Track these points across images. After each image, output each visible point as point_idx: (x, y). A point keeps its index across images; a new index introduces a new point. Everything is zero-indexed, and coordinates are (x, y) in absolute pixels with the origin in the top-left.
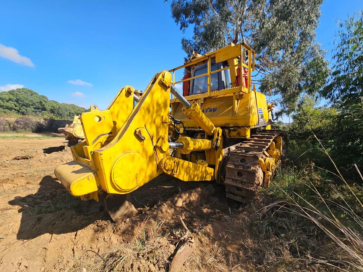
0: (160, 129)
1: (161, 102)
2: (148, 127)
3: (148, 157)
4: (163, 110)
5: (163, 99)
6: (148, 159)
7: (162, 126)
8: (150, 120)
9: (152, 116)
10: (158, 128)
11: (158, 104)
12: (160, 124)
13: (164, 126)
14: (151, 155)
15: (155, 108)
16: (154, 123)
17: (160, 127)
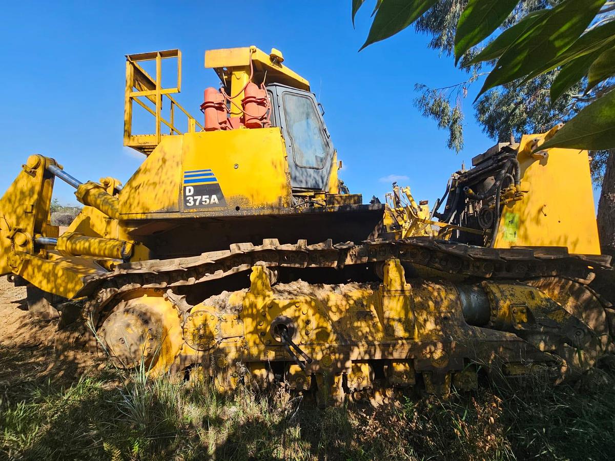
0: (21, 219)
1: (25, 189)
2: (7, 217)
3: (4, 248)
4: (28, 199)
5: (29, 186)
6: (3, 250)
7: (24, 216)
8: (10, 211)
9: (13, 207)
10: (18, 219)
11: (22, 193)
12: (22, 215)
13: (26, 216)
14: (8, 246)
15: (18, 197)
16: (15, 212)
17: (21, 217)
